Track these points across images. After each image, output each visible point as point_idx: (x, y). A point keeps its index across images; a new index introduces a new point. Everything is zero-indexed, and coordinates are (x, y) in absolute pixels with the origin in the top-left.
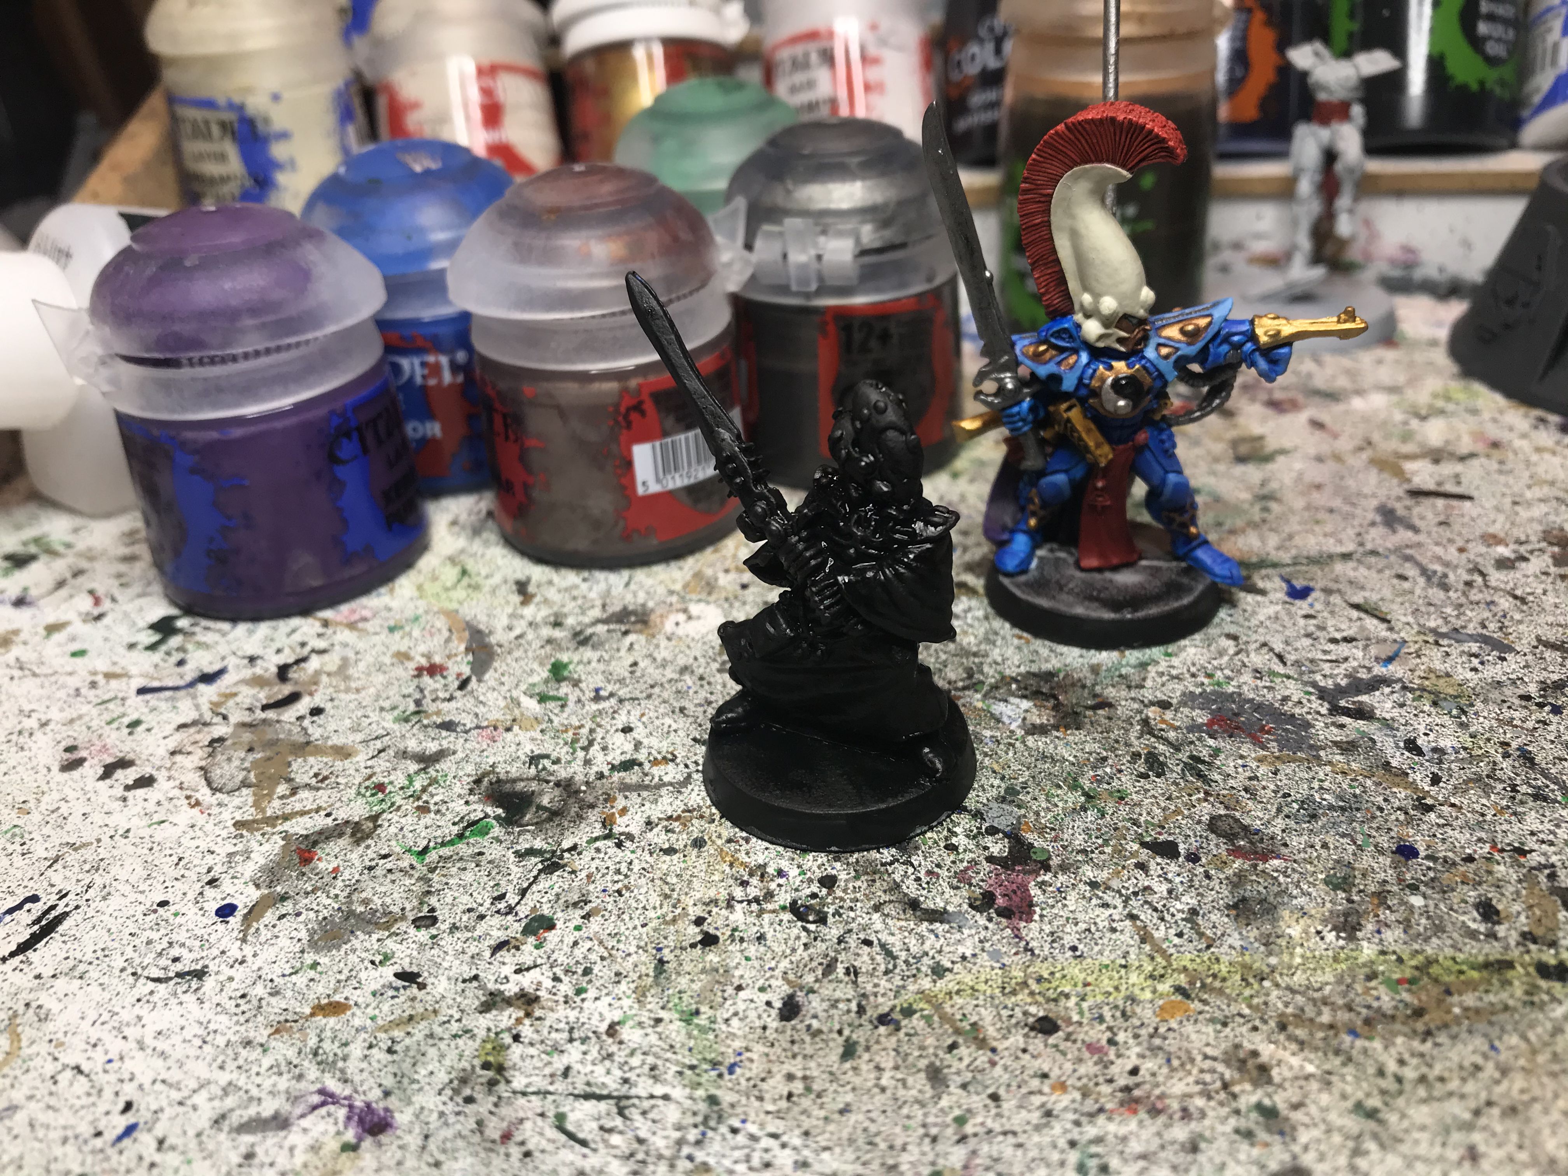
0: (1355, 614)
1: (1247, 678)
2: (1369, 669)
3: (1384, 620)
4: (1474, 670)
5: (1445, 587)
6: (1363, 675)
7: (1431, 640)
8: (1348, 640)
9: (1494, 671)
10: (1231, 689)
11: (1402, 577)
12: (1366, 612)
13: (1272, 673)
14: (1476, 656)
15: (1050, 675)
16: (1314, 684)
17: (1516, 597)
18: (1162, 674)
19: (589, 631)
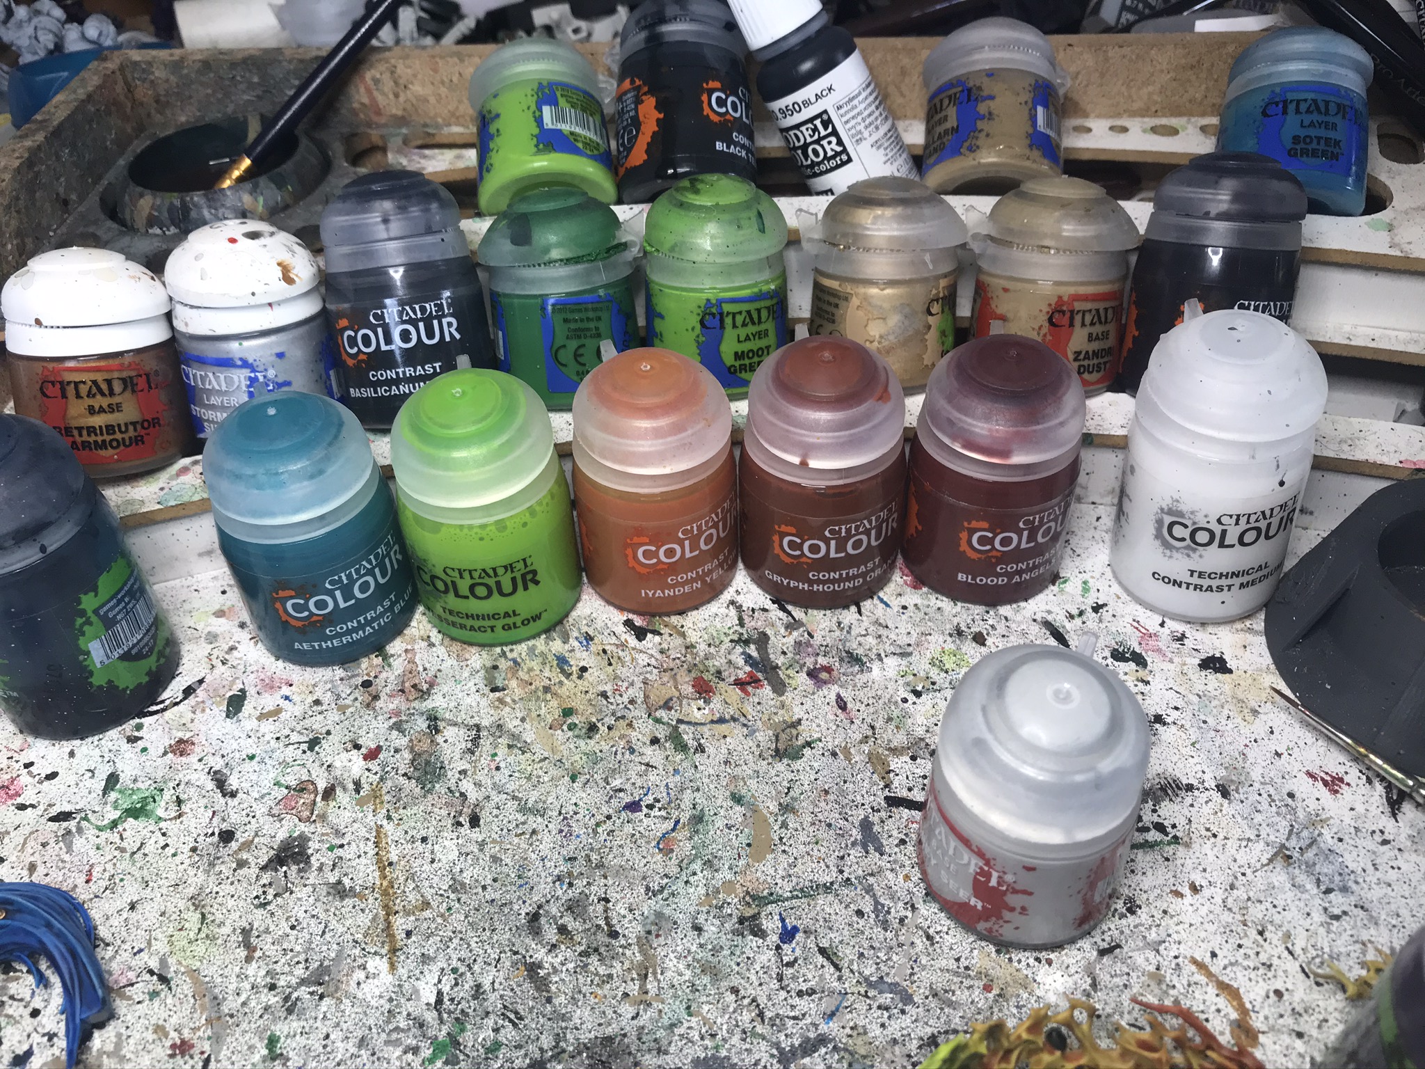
0: (820, 960)
1: (735, 1040)
2: (816, 1026)
3: (838, 968)
4: (883, 1025)
5: (885, 925)
6: (812, 1035)
7: (863, 992)
8: (811, 992)
9: (896, 1027)
10: (724, 1053)
11: (860, 913)
12: (828, 958)
13: (754, 1034)
14: (887, 1009)
15: (609, 1040)
16: (777, 1045)
17: (929, 938)
18: (681, 1036)
19: (295, 995)
